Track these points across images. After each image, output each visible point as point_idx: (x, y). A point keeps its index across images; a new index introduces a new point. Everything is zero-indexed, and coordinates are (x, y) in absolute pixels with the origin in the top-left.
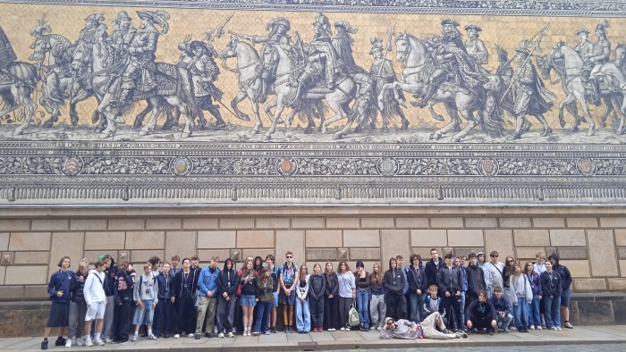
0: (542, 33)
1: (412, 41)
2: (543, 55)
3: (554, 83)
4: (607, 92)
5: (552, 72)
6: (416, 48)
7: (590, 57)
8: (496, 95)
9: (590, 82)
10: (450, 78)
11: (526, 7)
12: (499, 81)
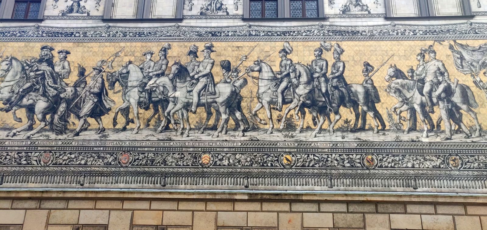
0: (116, 55)
1: (14, 62)
2: (113, 71)
3: (117, 93)
4: (157, 99)
5: (117, 84)
6: (15, 67)
7: (149, 72)
8: (68, 102)
9: (145, 91)
10: (36, 89)
11: (109, 35)
12: (74, 91)
